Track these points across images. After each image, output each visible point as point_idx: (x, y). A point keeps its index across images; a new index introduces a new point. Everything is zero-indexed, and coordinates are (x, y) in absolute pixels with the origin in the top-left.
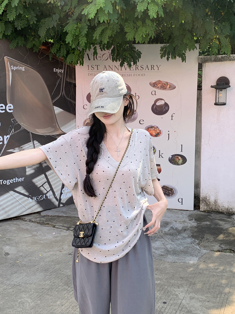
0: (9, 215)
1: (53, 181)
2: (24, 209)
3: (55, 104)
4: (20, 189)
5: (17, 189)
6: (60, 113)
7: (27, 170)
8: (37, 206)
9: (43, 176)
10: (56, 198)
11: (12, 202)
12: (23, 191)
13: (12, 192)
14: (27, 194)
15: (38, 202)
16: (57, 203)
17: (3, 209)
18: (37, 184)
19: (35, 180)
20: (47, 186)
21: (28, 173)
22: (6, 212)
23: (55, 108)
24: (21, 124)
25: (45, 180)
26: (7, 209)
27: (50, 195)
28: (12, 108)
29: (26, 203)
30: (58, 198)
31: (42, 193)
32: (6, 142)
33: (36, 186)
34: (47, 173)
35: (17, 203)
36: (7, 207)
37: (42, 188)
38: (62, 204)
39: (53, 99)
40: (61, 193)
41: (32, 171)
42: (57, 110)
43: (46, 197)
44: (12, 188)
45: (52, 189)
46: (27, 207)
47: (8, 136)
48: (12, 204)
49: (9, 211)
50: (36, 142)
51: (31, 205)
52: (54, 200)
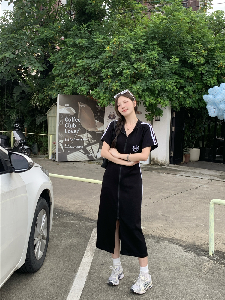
0: (77, 160)
1: (94, 149)
2: (82, 158)
3: (96, 119)
4: (81, 150)
5: (80, 150)
6: (98, 123)
7: (84, 144)
8: (88, 158)
9: (90, 147)
10: (95, 156)
11: (79, 155)
12: (83, 152)
13: (78, 151)
14: (84, 153)
15: (88, 157)
16: (95, 158)
17: (75, 157)
18: (88, 149)
19: (87, 148)
20: (91, 151)
21: (84, 145)
22: (76, 158)
23: (96, 120)
24: (83, 126)
25: (91, 148)
26: (77, 157)
27: (93, 155)
28: (80, 120)
29: (83, 156)
30: (96, 156)
31: (89, 153)
32: (77, 133)
33: (87, 150)
34: (92, 146)
35: (80, 156)
36: (77, 156)
37: (90, 151)
38: (97, 159)
39: (95, 117)
40: (97, 155)
41: (86, 144)
42: (97, 121)
43: (91, 155)
44: (79, 149)
45: (93, 152)
46: (84, 158)
47: (78, 130)
48: (78, 156)
49: (77, 158)
50: (88, 133)
51: (85, 157)
52: (94, 157)
